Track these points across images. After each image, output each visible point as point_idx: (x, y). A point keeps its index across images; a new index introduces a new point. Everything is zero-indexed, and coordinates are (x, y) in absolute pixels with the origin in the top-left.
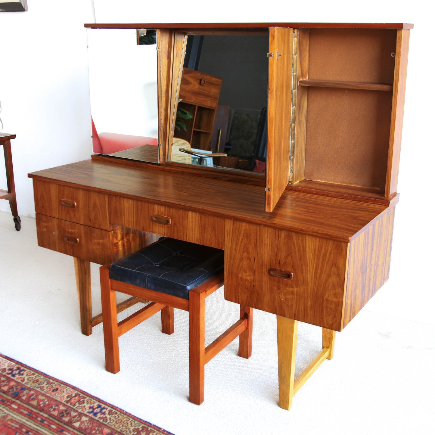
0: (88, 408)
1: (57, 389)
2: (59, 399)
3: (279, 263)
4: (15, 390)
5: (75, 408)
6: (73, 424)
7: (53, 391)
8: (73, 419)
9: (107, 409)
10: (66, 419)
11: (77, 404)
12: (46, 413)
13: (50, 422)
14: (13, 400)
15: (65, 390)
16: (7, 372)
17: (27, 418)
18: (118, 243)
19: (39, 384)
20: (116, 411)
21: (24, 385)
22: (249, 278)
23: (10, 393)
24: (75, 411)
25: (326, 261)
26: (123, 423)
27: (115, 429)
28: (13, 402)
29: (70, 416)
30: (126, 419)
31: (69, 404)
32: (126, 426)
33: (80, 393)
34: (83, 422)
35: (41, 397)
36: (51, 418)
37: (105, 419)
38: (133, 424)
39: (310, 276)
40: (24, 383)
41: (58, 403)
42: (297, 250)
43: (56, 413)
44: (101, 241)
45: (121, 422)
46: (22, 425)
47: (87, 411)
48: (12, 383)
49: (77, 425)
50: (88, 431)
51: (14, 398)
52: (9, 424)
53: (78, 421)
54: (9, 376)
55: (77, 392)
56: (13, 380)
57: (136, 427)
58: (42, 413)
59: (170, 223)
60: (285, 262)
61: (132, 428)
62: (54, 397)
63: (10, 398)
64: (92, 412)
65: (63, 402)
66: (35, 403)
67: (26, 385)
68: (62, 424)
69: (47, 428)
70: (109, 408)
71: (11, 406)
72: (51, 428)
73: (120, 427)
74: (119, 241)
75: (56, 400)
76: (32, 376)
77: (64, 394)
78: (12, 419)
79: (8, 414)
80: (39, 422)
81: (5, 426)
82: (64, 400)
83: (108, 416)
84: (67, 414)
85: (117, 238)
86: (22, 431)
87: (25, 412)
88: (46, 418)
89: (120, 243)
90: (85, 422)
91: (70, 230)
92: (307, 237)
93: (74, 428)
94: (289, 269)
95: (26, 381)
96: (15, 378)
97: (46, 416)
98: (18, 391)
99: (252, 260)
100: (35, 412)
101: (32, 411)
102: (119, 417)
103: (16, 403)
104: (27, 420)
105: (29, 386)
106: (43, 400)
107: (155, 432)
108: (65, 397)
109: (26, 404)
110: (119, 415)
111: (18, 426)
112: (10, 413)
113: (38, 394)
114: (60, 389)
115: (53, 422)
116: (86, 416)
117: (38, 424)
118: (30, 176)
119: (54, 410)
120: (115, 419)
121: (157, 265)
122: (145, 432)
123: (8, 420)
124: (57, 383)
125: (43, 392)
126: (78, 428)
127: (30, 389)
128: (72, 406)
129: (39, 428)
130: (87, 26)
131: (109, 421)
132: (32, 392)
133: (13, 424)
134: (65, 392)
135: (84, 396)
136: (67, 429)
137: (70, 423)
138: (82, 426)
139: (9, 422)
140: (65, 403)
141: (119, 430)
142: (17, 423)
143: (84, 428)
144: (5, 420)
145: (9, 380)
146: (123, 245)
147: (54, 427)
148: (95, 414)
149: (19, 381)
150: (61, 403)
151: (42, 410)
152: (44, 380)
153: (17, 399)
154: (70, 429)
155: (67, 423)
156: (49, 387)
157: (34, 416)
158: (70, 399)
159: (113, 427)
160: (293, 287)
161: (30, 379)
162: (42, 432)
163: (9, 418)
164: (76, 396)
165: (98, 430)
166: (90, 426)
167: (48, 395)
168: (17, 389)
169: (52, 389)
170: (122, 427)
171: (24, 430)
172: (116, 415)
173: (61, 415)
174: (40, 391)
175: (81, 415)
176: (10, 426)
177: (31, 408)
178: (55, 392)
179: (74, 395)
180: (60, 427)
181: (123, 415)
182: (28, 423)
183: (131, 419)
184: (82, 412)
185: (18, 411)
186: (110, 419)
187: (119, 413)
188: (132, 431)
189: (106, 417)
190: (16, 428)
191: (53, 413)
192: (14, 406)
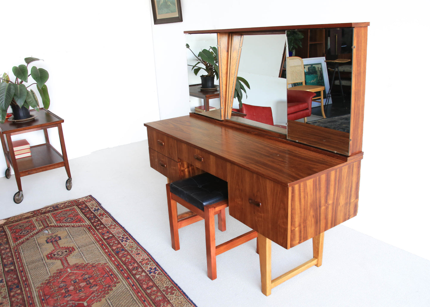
0: (149, 268)
1: (139, 254)
2: (137, 260)
3: (254, 195)
4: (119, 250)
5: (142, 266)
6: (136, 276)
7: (137, 254)
8: (137, 273)
9: (158, 271)
10: (134, 272)
11: (145, 265)
12: (126, 266)
13: (126, 272)
14: (115, 255)
15: (143, 255)
16: (120, 238)
17: (115, 267)
18: (184, 170)
19: (132, 249)
20: (162, 273)
21: (124, 248)
22: (240, 203)
23: (115, 251)
24: (142, 268)
25: (278, 198)
26: (162, 281)
27: (156, 284)
28: (114, 257)
29: (137, 271)
30: (165, 279)
31: (140, 264)
32: (163, 284)
33: (150, 259)
34: (142, 276)
35: (129, 257)
36: (127, 270)
37: (154, 277)
38: (167, 283)
39: (269, 207)
40: (125, 247)
41: (135, 261)
42: (262, 188)
43: (131, 267)
44: (175, 168)
45: (162, 280)
46: (111, 270)
47: (147, 270)
48: (119, 246)
49: (137, 276)
50: (141, 282)
51: (115, 254)
52: (105, 268)
53: (140, 274)
54: (120, 241)
55: (148, 257)
56: (121, 244)
57: (168, 286)
58: (124, 266)
59: (202, 160)
60: (257, 195)
61: (165, 286)
62: (135, 258)
63: (113, 253)
64: (150, 271)
65: (138, 262)
66: (124, 259)
67: (125, 248)
68: (130, 274)
69: (122, 275)
70: (160, 271)
71: (111, 258)
72: (124, 275)
73: (159, 283)
74: (186, 169)
75: (135, 260)
76: (131, 243)
77: (141, 257)
78: (108, 266)
79: (108, 263)
80: (120, 271)
81: (103, 269)
82: (139, 261)
83: (156, 275)
84: (136, 269)
85: (183, 167)
86: (109, 274)
87: (116, 263)
88: (125, 269)
89: (186, 170)
90: (143, 276)
91: (162, 159)
92: (267, 180)
93: (135, 278)
94: (259, 200)
95: (127, 245)
96: (122, 243)
97: (125, 268)
98: (120, 250)
99: (241, 191)
100: (121, 265)
101: (120, 263)
102: (162, 277)
103: (115, 257)
104: (115, 268)
105: (126, 249)
106: (128, 259)
107: (176, 291)
108: (141, 259)
109: (119, 259)
110: (163, 276)
111: (108, 270)
112: (109, 262)
113: (129, 254)
114: (141, 253)
115: (127, 272)
116: (145, 272)
117: (119, 272)
118: (145, 125)
119: (131, 265)
120: (159, 278)
121: (200, 186)
122: (171, 290)
123: (106, 266)
124: (141, 250)
125: (131, 254)
126: (137, 279)
127: (126, 251)
128: (141, 265)
129: (118, 274)
130: (185, 32)
131: (155, 278)
132: (126, 253)
133: (107, 269)
134: (142, 256)
135: (151, 260)
136: (131, 278)
137: (134, 275)
138: (140, 278)
139: (106, 267)
140: (139, 263)
141: (157, 285)
142: (109, 268)
143: (140, 279)
144: (105, 265)
145: (119, 243)
146: (189, 172)
147: (126, 275)
148: (150, 273)
149: (123, 245)
150: (137, 262)
151: (125, 264)
152: (136, 247)
153: (117, 255)
154: (133, 278)
155: (134, 274)
156: (136, 252)
157: (119, 266)
158: (143, 261)
159: (155, 282)
160: (261, 213)
161: (129, 245)
162: (118, 276)
163: (107, 264)
164: (147, 259)
165: (147, 282)
166: (144, 279)
167: (133, 256)
168: (120, 249)
169: (137, 253)
170: (160, 284)
171: (110, 273)
172: (161, 276)
173: (133, 269)
174: (130, 253)
175: (143, 271)
176: (105, 270)
177: (120, 262)
178: (137, 255)
179: (146, 259)
180: (129, 276)
181: (165, 276)
182: (114, 270)
183: (168, 280)
184: (145, 270)
185: (113, 262)
186: (157, 277)
187: (163, 275)
188: (164, 287)
189: (155, 276)
190: (107, 271)
191: (129, 267)
192: (113, 259)
